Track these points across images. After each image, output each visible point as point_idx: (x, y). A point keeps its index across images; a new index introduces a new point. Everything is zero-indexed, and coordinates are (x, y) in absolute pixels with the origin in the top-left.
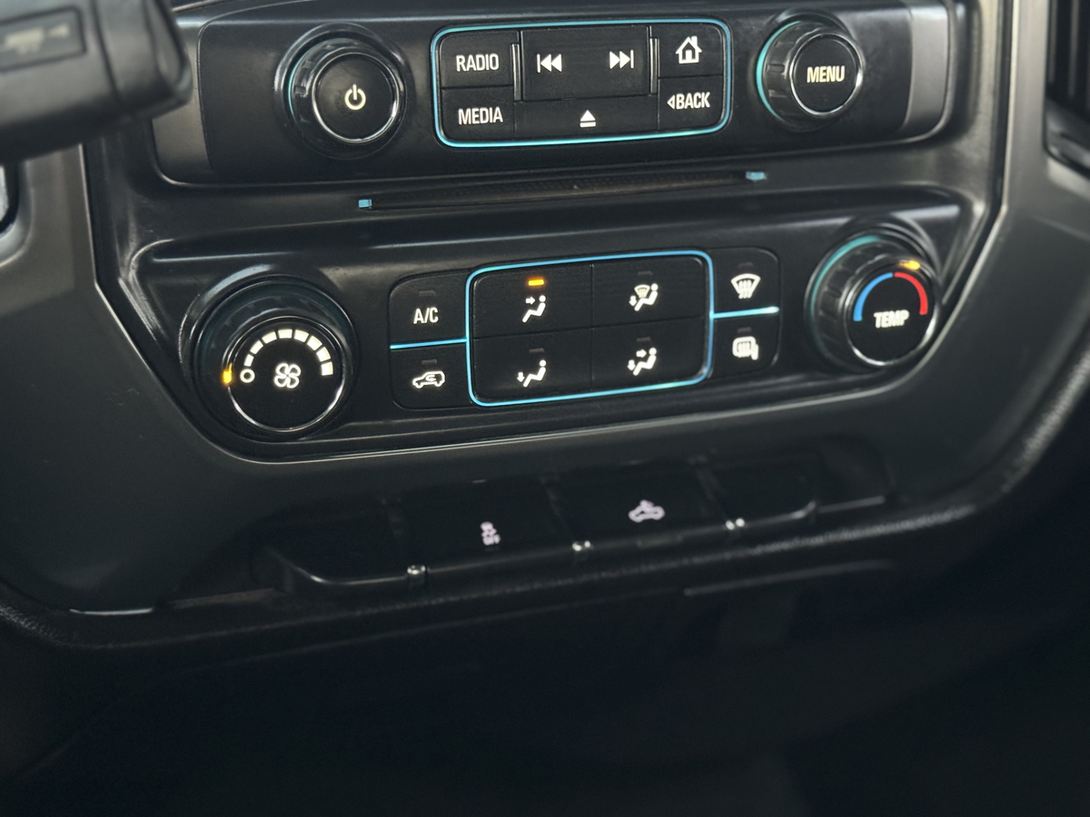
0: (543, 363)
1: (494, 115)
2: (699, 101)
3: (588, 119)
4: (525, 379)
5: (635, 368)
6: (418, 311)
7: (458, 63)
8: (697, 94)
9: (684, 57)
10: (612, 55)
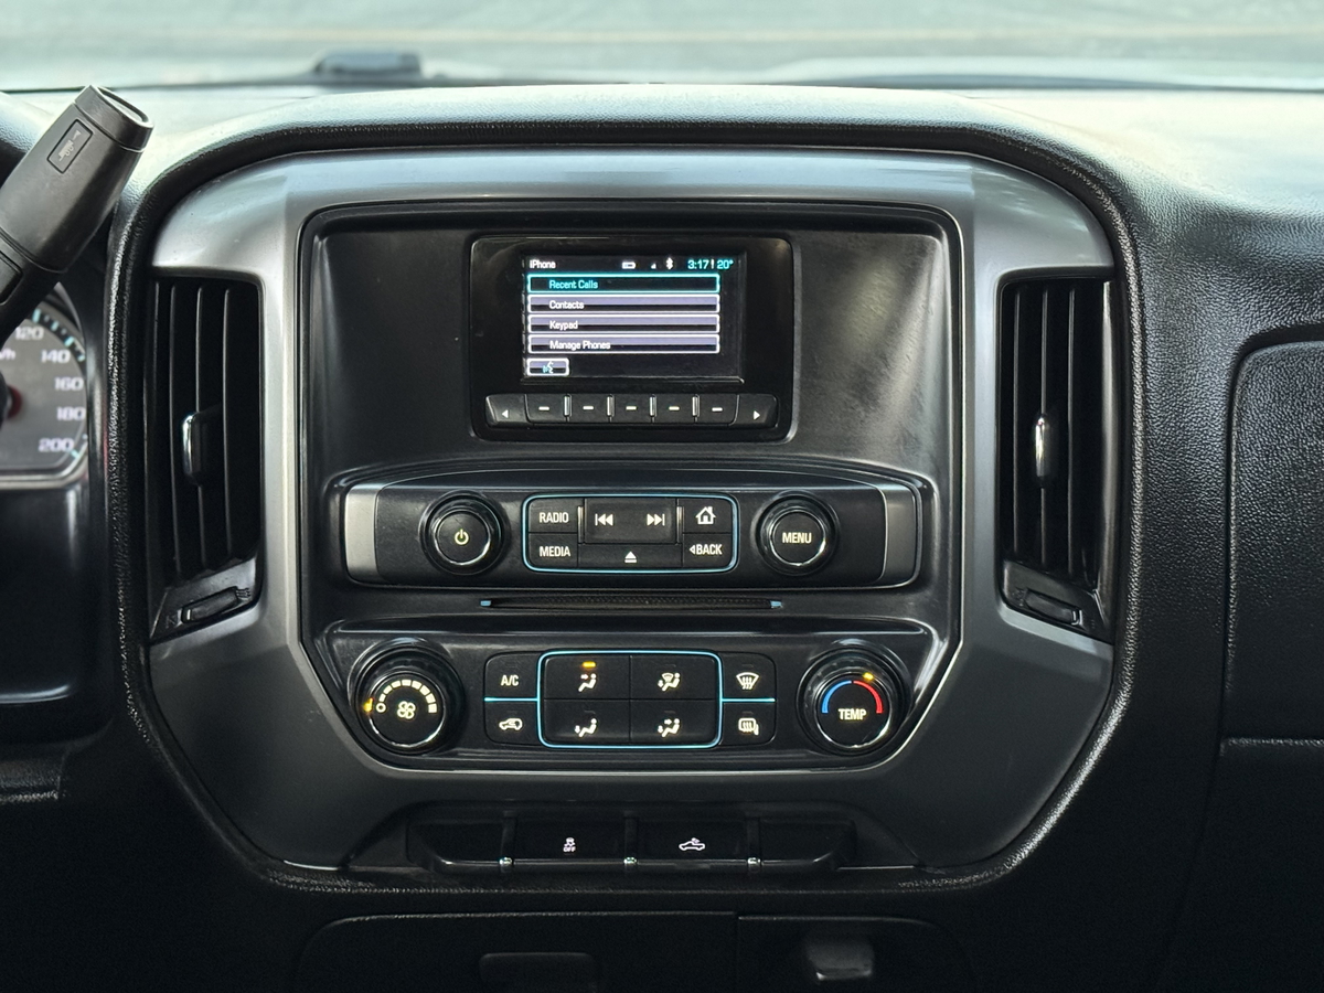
0: (594, 721)
1: (564, 552)
2: (715, 549)
3: (631, 558)
4: (580, 731)
5: (663, 732)
6: (505, 677)
7: (541, 518)
8: (712, 545)
9: (702, 520)
10: (649, 516)
